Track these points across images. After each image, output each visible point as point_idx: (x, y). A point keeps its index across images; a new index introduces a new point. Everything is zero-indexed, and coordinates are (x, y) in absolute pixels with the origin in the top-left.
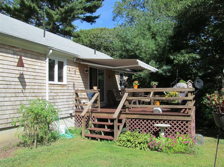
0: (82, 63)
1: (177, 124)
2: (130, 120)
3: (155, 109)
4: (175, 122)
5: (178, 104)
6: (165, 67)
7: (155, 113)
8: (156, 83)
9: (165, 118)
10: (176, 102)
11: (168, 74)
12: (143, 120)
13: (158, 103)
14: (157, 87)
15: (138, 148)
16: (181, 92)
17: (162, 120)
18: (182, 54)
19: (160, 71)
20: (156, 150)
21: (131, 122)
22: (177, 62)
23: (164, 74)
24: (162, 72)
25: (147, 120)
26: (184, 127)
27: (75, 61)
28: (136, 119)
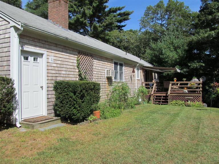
0: (144, 68)
1: (195, 98)
2: (172, 96)
3: (184, 91)
4: (194, 97)
5: (195, 89)
6: (185, 70)
7: (185, 93)
8: (185, 79)
9: (190, 95)
10: (194, 88)
11: (187, 74)
12: (179, 96)
13: (186, 88)
14: (186, 81)
15: (181, 106)
16: (196, 83)
17: (188, 96)
18: (195, 63)
19: (182, 72)
20: (188, 106)
21: (173, 97)
22: (192, 67)
23: (184, 73)
24: (183, 72)
25: (181, 96)
26: (198, 99)
27: (142, 67)
28: (175, 96)
